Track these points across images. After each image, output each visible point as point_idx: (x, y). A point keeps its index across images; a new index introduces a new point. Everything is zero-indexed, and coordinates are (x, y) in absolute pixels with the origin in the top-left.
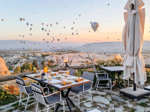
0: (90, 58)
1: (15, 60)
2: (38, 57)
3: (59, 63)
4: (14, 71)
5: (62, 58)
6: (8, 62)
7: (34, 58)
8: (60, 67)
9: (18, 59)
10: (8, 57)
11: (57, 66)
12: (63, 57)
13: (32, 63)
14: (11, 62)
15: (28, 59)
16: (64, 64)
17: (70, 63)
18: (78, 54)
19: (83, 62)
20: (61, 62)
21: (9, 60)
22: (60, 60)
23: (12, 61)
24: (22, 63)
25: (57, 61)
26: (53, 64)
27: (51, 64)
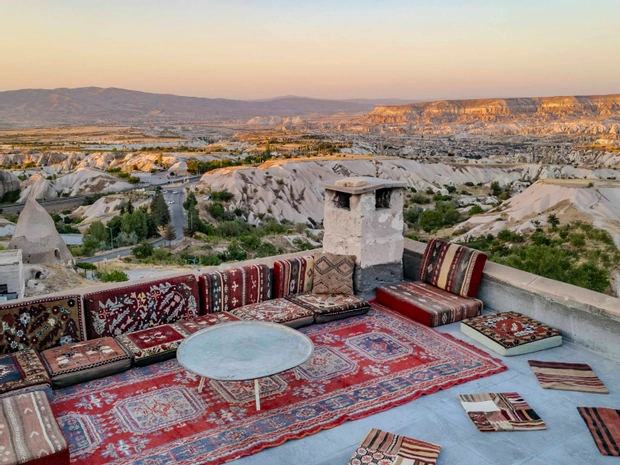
1: (86, 187)
2: (172, 174)
3: (253, 201)
5: (264, 182)
6: (59, 194)
7: (156, 180)
8: (255, 217)
9: (95, 183)
11: (247, 216)
12: (271, 177)
13: (151, 200)
14: (71, 192)
15: (136, 181)
16: (273, 206)
17: (296, 203)
18: (333, 163)
20: (261, 199)
21: (61, 186)
22: (256, 191)
23: (76, 189)
24: (113, 199)
25: (245, 196)
26: (231, 207)
27: (221, 206)
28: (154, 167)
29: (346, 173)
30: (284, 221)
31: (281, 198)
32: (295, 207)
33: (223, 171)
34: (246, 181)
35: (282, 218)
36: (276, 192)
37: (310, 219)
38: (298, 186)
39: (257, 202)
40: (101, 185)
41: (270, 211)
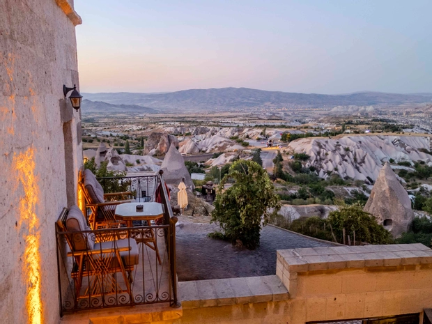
1: (216, 147)
2: (270, 141)
3: (324, 161)
5: (334, 149)
6: (200, 151)
7: (259, 145)
8: (324, 173)
9: (221, 145)
11: (318, 172)
12: (340, 145)
13: (253, 157)
14: (206, 150)
15: (246, 145)
16: (339, 166)
17: (358, 165)
18: (393, 138)
20: (330, 160)
21: (202, 146)
22: (327, 154)
23: (210, 149)
24: (231, 155)
25: (318, 157)
26: (307, 165)
27: (300, 163)
28: (260, 136)
29: (403, 145)
30: (347, 178)
31: (346, 161)
32: (357, 168)
33: (304, 140)
34: (321, 147)
35: (345, 175)
36: (343, 156)
37: (368, 178)
38: (360, 153)
39: (327, 162)
40: (224, 147)
41: (336, 169)
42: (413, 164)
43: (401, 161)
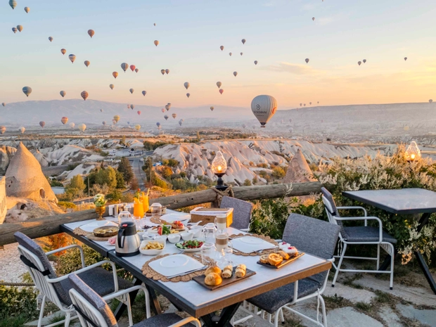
0: (284, 152)
1: (69, 159)
2: (132, 150)
3: (194, 166)
4: (65, 189)
5: (201, 153)
6: (49, 164)
7: (121, 154)
8: (195, 178)
9: (77, 155)
10: (51, 149)
11: (189, 177)
12: (205, 150)
13: (117, 165)
14: (58, 162)
15: (105, 155)
16: (208, 170)
18: (248, 143)
19: (264, 166)
20: (199, 165)
21: (51, 157)
22: (195, 159)
23: (62, 160)
24: (90, 165)
25: (188, 163)
26: (178, 171)
27: (170, 170)
28: (120, 146)
29: (258, 149)
33: (170, 146)
34: (188, 152)
36: (210, 161)
37: (235, 180)
39: (196, 167)
40: (80, 158)
41: (206, 174)
42: (269, 165)
43: (259, 163)
